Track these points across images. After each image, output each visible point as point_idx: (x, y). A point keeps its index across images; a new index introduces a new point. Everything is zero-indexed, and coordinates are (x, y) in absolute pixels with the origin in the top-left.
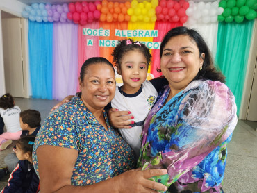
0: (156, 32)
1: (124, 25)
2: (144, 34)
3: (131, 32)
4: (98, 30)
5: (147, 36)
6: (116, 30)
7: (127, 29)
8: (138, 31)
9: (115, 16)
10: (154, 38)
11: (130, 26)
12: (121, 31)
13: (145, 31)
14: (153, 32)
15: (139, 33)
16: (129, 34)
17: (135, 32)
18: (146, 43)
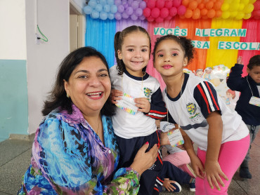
0: (244, 31)
2: (230, 33)
3: (214, 32)
4: (173, 29)
5: (234, 35)
6: (197, 29)
7: (210, 28)
8: (224, 29)
9: (205, 11)
10: (241, 37)
11: (214, 24)
12: (201, 31)
13: (231, 30)
14: (240, 31)
15: (225, 32)
16: (211, 33)
17: (219, 31)
18: (233, 43)
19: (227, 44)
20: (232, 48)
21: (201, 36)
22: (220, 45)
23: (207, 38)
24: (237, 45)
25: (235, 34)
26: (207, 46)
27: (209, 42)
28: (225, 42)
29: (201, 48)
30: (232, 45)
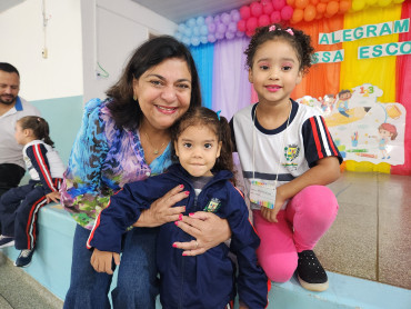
0: (405, 23)
1: (336, 23)
2: (378, 32)
3: (351, 33)
5: (385, 34)
6: (321, 35)
7: (342, 28)
8: (365, 27)
10: (401, 35)
11: (348, 22)
12: (329, 35)
13: (380, 26)
14: (398, 23)
15: (368, 31)
16: (345, 36)
17: (359, 31)
18: (384, 46)
19: (374, 49)
20: (385, 54)
21: (331, 43)
22: (362, 52)
23: (339, 46)
24: (392, 49)
25: (389, 30)
26: (341, 57)
27: (342, 51)
28: (372, 47)
29: (331, 61)
30: (384, 50)
